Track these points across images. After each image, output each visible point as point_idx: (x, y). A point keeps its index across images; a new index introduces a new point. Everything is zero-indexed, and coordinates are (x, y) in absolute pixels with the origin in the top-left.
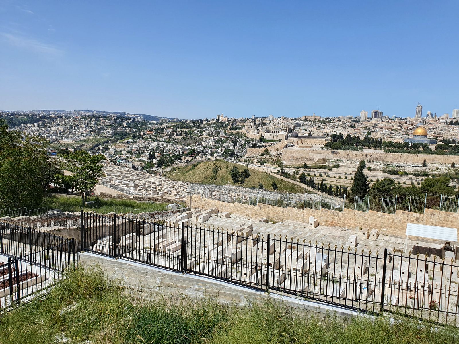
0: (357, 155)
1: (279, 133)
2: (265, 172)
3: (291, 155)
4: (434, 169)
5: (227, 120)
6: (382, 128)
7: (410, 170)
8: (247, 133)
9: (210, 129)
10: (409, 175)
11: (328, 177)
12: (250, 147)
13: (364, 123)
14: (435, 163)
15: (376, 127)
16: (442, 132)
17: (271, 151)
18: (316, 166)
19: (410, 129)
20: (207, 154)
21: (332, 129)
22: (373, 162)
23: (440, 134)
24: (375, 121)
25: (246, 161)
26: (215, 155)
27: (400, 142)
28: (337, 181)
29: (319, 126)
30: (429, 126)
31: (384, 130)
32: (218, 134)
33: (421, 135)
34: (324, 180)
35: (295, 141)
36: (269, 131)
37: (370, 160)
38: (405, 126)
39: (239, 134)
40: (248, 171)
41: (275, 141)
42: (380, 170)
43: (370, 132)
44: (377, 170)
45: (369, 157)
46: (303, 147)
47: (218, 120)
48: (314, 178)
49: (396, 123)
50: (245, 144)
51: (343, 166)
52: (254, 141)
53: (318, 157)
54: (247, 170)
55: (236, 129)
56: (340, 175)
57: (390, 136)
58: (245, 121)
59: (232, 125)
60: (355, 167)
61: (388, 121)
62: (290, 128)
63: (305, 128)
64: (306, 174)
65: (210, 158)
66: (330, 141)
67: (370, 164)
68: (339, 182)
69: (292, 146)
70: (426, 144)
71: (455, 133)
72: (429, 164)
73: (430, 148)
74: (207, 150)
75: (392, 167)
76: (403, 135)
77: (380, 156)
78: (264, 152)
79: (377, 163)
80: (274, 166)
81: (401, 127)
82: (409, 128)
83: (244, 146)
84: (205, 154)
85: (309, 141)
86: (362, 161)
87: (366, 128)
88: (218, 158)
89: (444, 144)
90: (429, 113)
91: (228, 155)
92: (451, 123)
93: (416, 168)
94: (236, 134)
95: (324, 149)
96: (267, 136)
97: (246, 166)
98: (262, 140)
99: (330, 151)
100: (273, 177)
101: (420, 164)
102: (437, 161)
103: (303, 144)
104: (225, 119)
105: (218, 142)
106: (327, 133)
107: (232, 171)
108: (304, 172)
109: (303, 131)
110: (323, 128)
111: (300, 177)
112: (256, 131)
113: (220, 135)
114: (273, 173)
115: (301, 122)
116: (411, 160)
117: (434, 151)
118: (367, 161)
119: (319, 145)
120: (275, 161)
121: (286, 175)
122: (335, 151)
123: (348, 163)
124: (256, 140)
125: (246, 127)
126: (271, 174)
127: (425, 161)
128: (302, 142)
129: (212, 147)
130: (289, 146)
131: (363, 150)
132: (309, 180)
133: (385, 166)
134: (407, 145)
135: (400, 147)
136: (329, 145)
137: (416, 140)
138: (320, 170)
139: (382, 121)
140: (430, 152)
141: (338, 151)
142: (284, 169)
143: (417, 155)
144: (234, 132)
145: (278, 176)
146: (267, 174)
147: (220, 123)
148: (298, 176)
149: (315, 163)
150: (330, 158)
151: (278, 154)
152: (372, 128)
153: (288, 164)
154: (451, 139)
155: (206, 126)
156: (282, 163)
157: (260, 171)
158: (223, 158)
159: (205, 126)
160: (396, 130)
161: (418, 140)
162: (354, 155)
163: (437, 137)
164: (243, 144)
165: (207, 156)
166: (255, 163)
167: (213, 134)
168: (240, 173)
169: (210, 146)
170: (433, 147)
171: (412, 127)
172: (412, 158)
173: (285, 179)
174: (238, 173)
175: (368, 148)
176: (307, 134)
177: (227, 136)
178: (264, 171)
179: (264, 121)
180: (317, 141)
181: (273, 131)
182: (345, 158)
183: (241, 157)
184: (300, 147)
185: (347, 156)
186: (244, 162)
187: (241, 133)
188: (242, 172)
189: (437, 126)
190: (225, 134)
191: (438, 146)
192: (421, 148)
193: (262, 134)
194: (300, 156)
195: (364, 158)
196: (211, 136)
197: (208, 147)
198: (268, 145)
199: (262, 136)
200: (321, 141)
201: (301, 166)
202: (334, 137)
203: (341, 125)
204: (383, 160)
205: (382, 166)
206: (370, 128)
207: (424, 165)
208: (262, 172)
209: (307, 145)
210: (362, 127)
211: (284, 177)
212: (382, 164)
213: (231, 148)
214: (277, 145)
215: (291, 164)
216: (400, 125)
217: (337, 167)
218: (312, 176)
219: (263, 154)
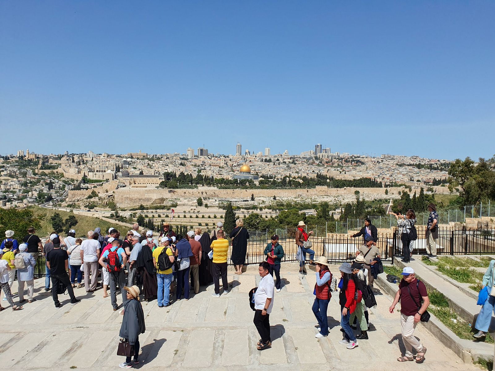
0: (194, 193)
1: (105, 172)
2: (97, 218)
3: (125, 196)
4: (261, 202)
5: (34, 157)
6: (210, 166)
7: (242, 204)
8: (64, 173)
9: (11, 169)
10: (241, 209)
11: (167, 217)
12: (72, 190)
13: (193, 161)
14: (260, 197)
15: (205, 164)
16: (261, 168)
17: (99, 193)
18: (153, 207)
19: (235, 166)
20: (12, 201)
21: (163, 168)
22: (209, 199)
23: (259, 170)
24: (202, 158)
25: (69, 206)
26: (25, 201)
27: (228, 179)
28: (177, 221)
29: (149, 164)
30: (250, 163)
31: (213, 168)
32: (25, 175)
33: (246, 172)
34: (163, 221)
35: (127, 180)
36: (93, 170)
37: (206, 197)
38: (230, 163)
39: (55, 174)
40: (75, 217)
41: (101, 181)
42: (217, 206)
43: (200, 169)
44: (214, 207)
45: (205, 195)
46: (137, 187)
47: (21, 158)
48: (153, 220)
49: (222, 161)
50: (64, 186)
51: (181, 204)
52: (75, 182)
53: (155, 196)
54: (73, 216)
55: (50, 168)
56: (179, 214)
57: (219, 173)
58: (60, 158)
59: (43, 163)
60: (192, 205)
61: (214, 158)
62: (117, 166)
63: (135, 166)
64: (144, 216)
65: (17, 205)
66: (164, 180)
67: (207, 201)
68: (179, 221)
69: (124, 186)
70: (251, 179)
71: (270, 170)
72: (256, 198)
73: (255, 183)
74: (12, 195)
75: (226, 203)
76: (229, 171)
77: (215, 193)
78: (91, 194)
79: (213, 200)
80: (106, 209)
81: (226, 164)
82: (233, 165)
83: (63, 188)
84: (10, 200)
85: (142, 180)
86: (199, 199)
87: (195, 166)
88: (30, 205)
89: (263, 179)
90: (247, 151)
91: (44, 200)
92: (266, 161)
93: (246, 202)
94: (49, 174)
95: (160, 188)
96: (91, 176)
97: (71, 212)
98: (85, 180)
99: (166, 190)
100: (107, 222)
101: (249, 199)
102: (262, 195)
103: (135, 184)
104: (32, 155)
105: (25, 184)
106: (158, 171)
107: (53, 219)
108: (142, 214)
109: (132, 170)
110: (154, 166)
111: (138, 219)
112: (77, 170)
113: (27, 176)
114: (106, 217)
115: (129, 160)
116: (242, 195)
117: (258, 186)
118: (204, 198)
119: (153, 184)
120: (106, 204)
121: (122, 219)
122: (172, 190)
123: (186, 201)
124: (77, 181)
125: (63, 165)
126: (104, 219)
127: (253, 195)
128: (134, 182)
129: (17, 191)
130: (121, 187)
131: (198, 188)
132: (148, 222)
133: (221, 202)
134: (236, 182)
135: (231, 183)
136: (164, 183)
137: (243, 176)
138: (158, 210)
139: (209, 158)
140: (255, 187)
141: (176, 190)
142: (119, 212)
143: (246, 190)
144: (47, 171)
145: (112, 221)
146: (99, 220)
147: (25, 161)
148: (136, 219)
149: (152, 204)
150: (167, 198)
151: (109, 196)
152: (201, 166)
153: (122, 206)
154: (268, 175)
155: (5, 165)
156: (115, 206)
157: (90, 217)
158: (37, 204)
159: (3, 165)
160: (223, 168)
161: (244, 177)
162: (191, 193)
163: (257, 173)
164: (61, 186)
165: (13, 203)
166: (82, 207)
167: (16, 174)
168: (64, 221)
169: (14, 190)
170: (257, 183)
171: (236, 164)
172: (242, 193)
173: (121, 223)
174: (61, 220)
175: (202, 185)
176: (138, 172)
177: (37, 177)
178: (95, 216)
179: (85, 159)
180: (151, 180)
181: (98, 170)
182: (182, 196)
183: (62, 201)
184: (133, 187)
185: (184, 194)
186: (68, 207)
187: (57, 172)
188: (67, 220)
189: (256, 163)
190: (35, 174)
191: (261, 182)
192: (247, 184)
193: (84, 173)
194: (135, 197)
195: (200, 195)
196: (13, 178)
197: (11, 192)
198: (93, 186)
199: (85, 176)
200: (155, 180)
201: (137, 207)
202: (168, 176)
203: (171, 163)
204: (218, 196)
205: (217, 202)
206: (199, 166)
207: (253, 199)
208: (93, 218)
209: (140, 185)
210: (192, 165)
211: (119, 221)
212: (217, 200)
213: (45, 191)
214: (106, 186)
215: (126, 206)
216: (226, 162)
217: (175, 206)
218: (151, 218)
219: (90, 197)
